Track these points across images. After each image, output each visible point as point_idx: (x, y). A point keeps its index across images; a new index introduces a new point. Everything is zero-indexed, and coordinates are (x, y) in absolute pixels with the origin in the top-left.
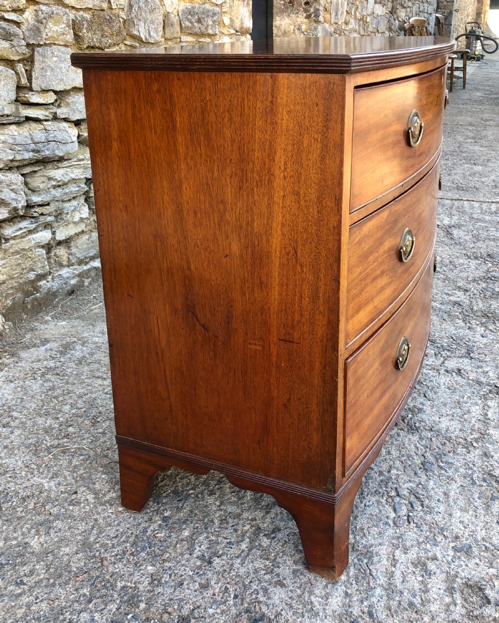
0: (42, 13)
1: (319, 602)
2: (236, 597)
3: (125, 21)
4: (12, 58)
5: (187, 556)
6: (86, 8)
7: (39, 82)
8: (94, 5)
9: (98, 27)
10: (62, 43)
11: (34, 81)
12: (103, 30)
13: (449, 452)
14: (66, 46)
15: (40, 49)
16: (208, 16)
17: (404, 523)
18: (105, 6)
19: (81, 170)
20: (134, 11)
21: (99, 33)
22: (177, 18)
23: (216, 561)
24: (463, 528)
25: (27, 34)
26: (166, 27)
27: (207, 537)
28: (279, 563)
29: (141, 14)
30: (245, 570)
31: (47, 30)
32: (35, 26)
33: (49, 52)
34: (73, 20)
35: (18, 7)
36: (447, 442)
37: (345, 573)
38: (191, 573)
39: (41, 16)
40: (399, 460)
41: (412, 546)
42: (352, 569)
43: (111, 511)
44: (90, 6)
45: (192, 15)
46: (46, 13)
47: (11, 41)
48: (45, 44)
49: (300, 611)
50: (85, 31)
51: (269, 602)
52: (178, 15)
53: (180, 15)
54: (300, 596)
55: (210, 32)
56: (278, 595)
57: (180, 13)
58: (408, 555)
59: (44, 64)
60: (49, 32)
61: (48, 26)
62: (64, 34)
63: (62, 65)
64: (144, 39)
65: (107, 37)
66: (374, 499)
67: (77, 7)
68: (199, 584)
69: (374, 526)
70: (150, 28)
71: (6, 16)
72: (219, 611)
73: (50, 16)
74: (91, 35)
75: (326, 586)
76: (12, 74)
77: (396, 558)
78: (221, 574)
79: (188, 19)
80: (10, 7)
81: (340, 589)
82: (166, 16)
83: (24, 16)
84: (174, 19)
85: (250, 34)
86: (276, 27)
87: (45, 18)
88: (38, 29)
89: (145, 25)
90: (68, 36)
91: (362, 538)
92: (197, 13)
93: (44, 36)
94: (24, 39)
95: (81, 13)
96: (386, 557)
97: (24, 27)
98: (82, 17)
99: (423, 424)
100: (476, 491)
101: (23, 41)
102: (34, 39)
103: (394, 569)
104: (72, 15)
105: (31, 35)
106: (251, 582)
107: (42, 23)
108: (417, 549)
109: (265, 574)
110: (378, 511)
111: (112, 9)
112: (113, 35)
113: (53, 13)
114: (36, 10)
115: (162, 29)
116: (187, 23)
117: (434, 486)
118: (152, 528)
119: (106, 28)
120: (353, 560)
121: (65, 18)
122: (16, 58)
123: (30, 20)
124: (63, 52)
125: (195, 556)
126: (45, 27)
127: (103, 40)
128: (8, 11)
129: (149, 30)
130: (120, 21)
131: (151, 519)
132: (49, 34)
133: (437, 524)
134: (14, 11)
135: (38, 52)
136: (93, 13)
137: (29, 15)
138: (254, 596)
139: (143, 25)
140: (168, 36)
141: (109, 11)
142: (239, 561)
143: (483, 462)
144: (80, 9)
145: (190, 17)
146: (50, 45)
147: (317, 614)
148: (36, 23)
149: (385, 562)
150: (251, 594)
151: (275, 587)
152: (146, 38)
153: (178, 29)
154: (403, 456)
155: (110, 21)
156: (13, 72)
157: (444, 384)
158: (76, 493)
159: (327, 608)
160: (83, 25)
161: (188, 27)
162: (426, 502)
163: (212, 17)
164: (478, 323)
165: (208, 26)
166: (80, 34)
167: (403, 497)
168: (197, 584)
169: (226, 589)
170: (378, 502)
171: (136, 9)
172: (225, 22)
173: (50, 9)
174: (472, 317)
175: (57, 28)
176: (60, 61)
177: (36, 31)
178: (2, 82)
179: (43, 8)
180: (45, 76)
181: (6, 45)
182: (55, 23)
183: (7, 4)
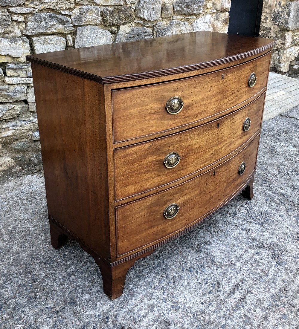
0: (83, 10)
1: (100, 305)
2: (71, 292)
3: (135, 10)
4: (65, 32)
5: (63, 271)
6: (110, 5)
7: (79, 44)
8: (115, 3)
9: (117, 14)
10: (94, 24)
11: (76, 43)
12: (119, 16)
13: (207, 267)
14: (96, 25)
15: (80, 28)
16: (194, 4)
17: (159, 289)
18: (122, 3)
20: (141, 4)
21: (117, 18)
22: (171, 6)
23: (73, 276)
24: (183, 300)
25: (74, 20)
26: (163, 12)
27: (75, 267)
28: (95, 286)
29: (146, 6)
30: (80, 284)
31: (85, 18)
32: (79, 16)
33: (85, 29)
34: (101, 12)
35: (70, 7)
36: (210, 262)
37: (118, 299)
38: (60, 278)
39: (82, 11)
40: (180, 263)
41: (154, 298)
42: (122, 299)
43: (47, 246)
44: (112, 4)
45: (182, 4)
46: (85, 10)
47: (65, 24)
48: (84, 25)
49: (90, 305)
50: (108, 17)
51: (81, 298)
52: (173, 4)
53: (174, 4)
54: (94, 300)
55: (195, 12)
56: (86, 297)
57: (174, 3)
58: (149, 302)
59: (82, 35)
60: (86, 19)
61: (86, 16)
62: (95, 19)
63: (93, 35)
64: (146, 19)
65: (122, 19)
66: (153, 275)
67: (105, 5)
68: (61, 283)
69: (145, 285)
70: (151, 13)
71: (63, 12)
72: (61, 294)
73: (88, 11)
74: (112, 19)
75: (107, 301)
76: (64, 41)
77: (143, 301)
78: (71, 282)
79: (179, 6)
80: (65, 8)
81: (112, 303)
82: (164, 5)
83: (73, 12)
84: (170, 6)
85: (229, 12)
86: (265, 2)
87: (84, 12)
88: (80, 18)
89: (148, 11)
90: (98, 20)
91: (136, 288)
92: (186, 3)
93: (83, 21)
94: (72, 23)
95: (107, 8)
96: (139, 299)
97: (72, 17)
98: (107, 10)
99: (206, 250)
100: (204, 286)
101: (71, 24)
102: (77, 23)
103: (138, 304)
104: (101, 9)
105: (76, 21)
106: (79, 289)
107: (82, 15)
108: (155, 300)
109: (87, 288)
110: (151, 280)
111: (127, 4)
112: (126, 18)
113: (89, 9)
114: (80, 9)
115: (160, 13)
116: (178, 9)
117: (186, 279)
118: (57, 257)
119: (121, 15)
120: (125, 295)
121: (96, 11)
122: (67, 33)
123: (76, 13)
124: (93, 29)
125: (66, 272)
126: (84, 17)
127: (119, 21)
128: (65, 10)
129: (150, 14)
130: (131, 10)
131: (59, 253)
132: (86, 20)
133: (173, 294)
134: (68, 9)
135: (79, 29)
136: (114, 7)
137: (76, 11)
138: (77, 294)
139: (147, 11)
140: (163, 16)
141: (125, 6)
142: (81, 280)
143: (220, 276)
144: (107, 5)
145: (181, 5)
146: (86, 25)
147: (96, 309)
148: (80, 15)
149: (137, 300)
150: (76, 293)
151: (87, 294)
152: (148, 19)
153: (172, 12)
154: (183, 261)
155: (124, 11)
156: (64, 39)
157: (235, 235)
158: (39, 235)
159: (101, 308)
160: (107, 14)
161: (179, 11)
162: (177, 284)
163: (198, 4)
164: (285, 208)
165: (194, 9)
166: (105, 19)
167: (168, 278)
168: (60, 282)
169: (69, 288)
170: (155, 277)
171: (143, 3)
172: (208, 6)
173: (88, 7)
174: (284, 204)
175: (91, 17)
176: (92, 33)
177: (79, 19)
178: (58, 45)
179: (84, 7)
180: (82, 41)
181: (61, 26)
182: (90, 14)
183: (64, 6)
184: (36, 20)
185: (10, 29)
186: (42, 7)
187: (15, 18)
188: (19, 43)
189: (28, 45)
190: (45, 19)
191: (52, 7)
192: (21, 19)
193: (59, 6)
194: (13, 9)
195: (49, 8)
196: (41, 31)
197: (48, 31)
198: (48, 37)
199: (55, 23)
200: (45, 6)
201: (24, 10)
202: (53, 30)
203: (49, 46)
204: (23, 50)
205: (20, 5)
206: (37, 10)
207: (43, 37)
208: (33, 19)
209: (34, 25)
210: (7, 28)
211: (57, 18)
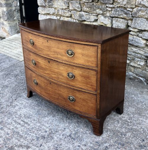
4: (127, 19)
7: (133, 26)
14: (146, 18)
15: (135, 18)
19: (143, 52)
25: (133, 14)
59: (135, 22)
63: (142, 23)
71: (128, 9)
87: (138, 11)
93: (138, 15)
97: (133, 12)
113: (141, 9)
124: (143, 20)
126: (139, 13)
134: (131, 8)
137: (135, 10)
146: (139, 17)
175: (143, 13)
176: (141, 22)
177: (136, 13)
178: (123, 24)
179: (139, 8)
180: (135, 25)
181: (125, 15)
182: (142, 12)
183: (129, 6)
184: (115, 11)
185: (105, 13)
186: (119, 5)
187: (108, 9)
188: (107, 19)
189: (110, 21)
190: (118, 11)
191: (123, 6)
192: (110, 9)
193: (127, 6)
194: (107, 5)
195: (122, 7)
196: (116, 16)
197: (119, 17)
198: (118, 19)
199: (122, 13)
200: (120, 5)
201: (111, 6)
202: (122, 16)
203: (119, 23)
204: (108, 22)
205: (110, 4)
206: (116, 6)
207: (117, 19)
208: (114, 10)
209: (114, 13)
210: (104, 12)
211: (124, 11)
